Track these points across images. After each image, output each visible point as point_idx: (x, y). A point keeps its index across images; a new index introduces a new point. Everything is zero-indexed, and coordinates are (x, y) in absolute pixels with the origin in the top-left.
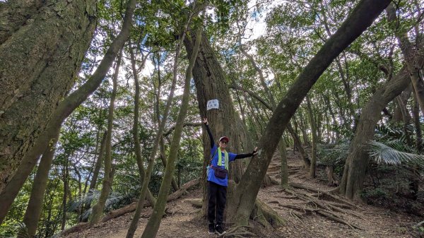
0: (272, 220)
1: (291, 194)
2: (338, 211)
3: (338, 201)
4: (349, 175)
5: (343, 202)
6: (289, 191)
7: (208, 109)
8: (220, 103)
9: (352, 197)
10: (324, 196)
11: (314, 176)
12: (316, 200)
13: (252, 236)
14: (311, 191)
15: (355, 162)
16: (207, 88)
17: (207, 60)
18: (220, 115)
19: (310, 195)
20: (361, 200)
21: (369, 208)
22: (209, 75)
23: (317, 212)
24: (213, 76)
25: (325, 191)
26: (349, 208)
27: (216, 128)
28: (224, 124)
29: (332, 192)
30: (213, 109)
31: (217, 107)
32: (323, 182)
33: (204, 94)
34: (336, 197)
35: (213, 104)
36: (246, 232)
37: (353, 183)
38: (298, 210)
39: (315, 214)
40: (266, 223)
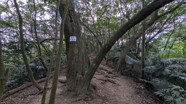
0: (95, 88)
1: (99, 72)
2: (114, 78)
3: (114, 74)
4: (118, 66)
5: (115, 75)
6: (99, 71)
7: (70, 41)
8: (77, 38)
9: (118, 73)
10: (110, 73)
11: (107, 64)
12: (107, 74)
13: (88, 97)
14: (106, 70)
15: (121, 61)
16: (70, 29)
17: (70, 12)
18: (76, 45)
19: (106, 72)
20: (120, 74)
21: (122, 77)
22: (71, 21)
23: (108, 80)
24: (74, 22)
25: (110, 71)
26: (117, 77)
27: (75, 51)
28: (78, 49)
29: (112, 71)
30: (73, 41)
31: (75, 41)
32: (109, 66)
33: (68, 32)
34: (113, 73)
35: (73, 39)
36: (86, 96)
37: (119, 68)
38: (102, 80)
39: (107, 81)
40: (93, 90)
